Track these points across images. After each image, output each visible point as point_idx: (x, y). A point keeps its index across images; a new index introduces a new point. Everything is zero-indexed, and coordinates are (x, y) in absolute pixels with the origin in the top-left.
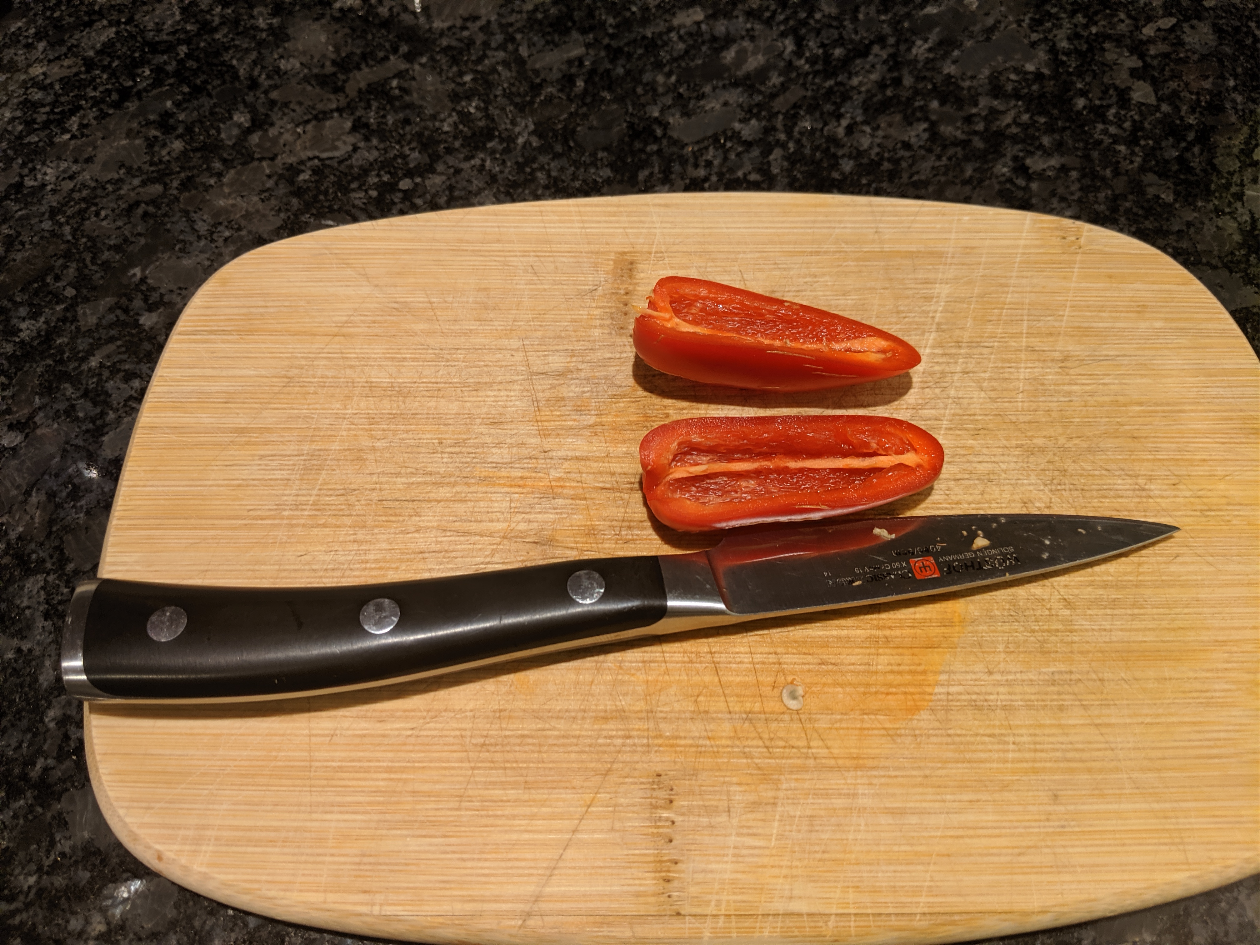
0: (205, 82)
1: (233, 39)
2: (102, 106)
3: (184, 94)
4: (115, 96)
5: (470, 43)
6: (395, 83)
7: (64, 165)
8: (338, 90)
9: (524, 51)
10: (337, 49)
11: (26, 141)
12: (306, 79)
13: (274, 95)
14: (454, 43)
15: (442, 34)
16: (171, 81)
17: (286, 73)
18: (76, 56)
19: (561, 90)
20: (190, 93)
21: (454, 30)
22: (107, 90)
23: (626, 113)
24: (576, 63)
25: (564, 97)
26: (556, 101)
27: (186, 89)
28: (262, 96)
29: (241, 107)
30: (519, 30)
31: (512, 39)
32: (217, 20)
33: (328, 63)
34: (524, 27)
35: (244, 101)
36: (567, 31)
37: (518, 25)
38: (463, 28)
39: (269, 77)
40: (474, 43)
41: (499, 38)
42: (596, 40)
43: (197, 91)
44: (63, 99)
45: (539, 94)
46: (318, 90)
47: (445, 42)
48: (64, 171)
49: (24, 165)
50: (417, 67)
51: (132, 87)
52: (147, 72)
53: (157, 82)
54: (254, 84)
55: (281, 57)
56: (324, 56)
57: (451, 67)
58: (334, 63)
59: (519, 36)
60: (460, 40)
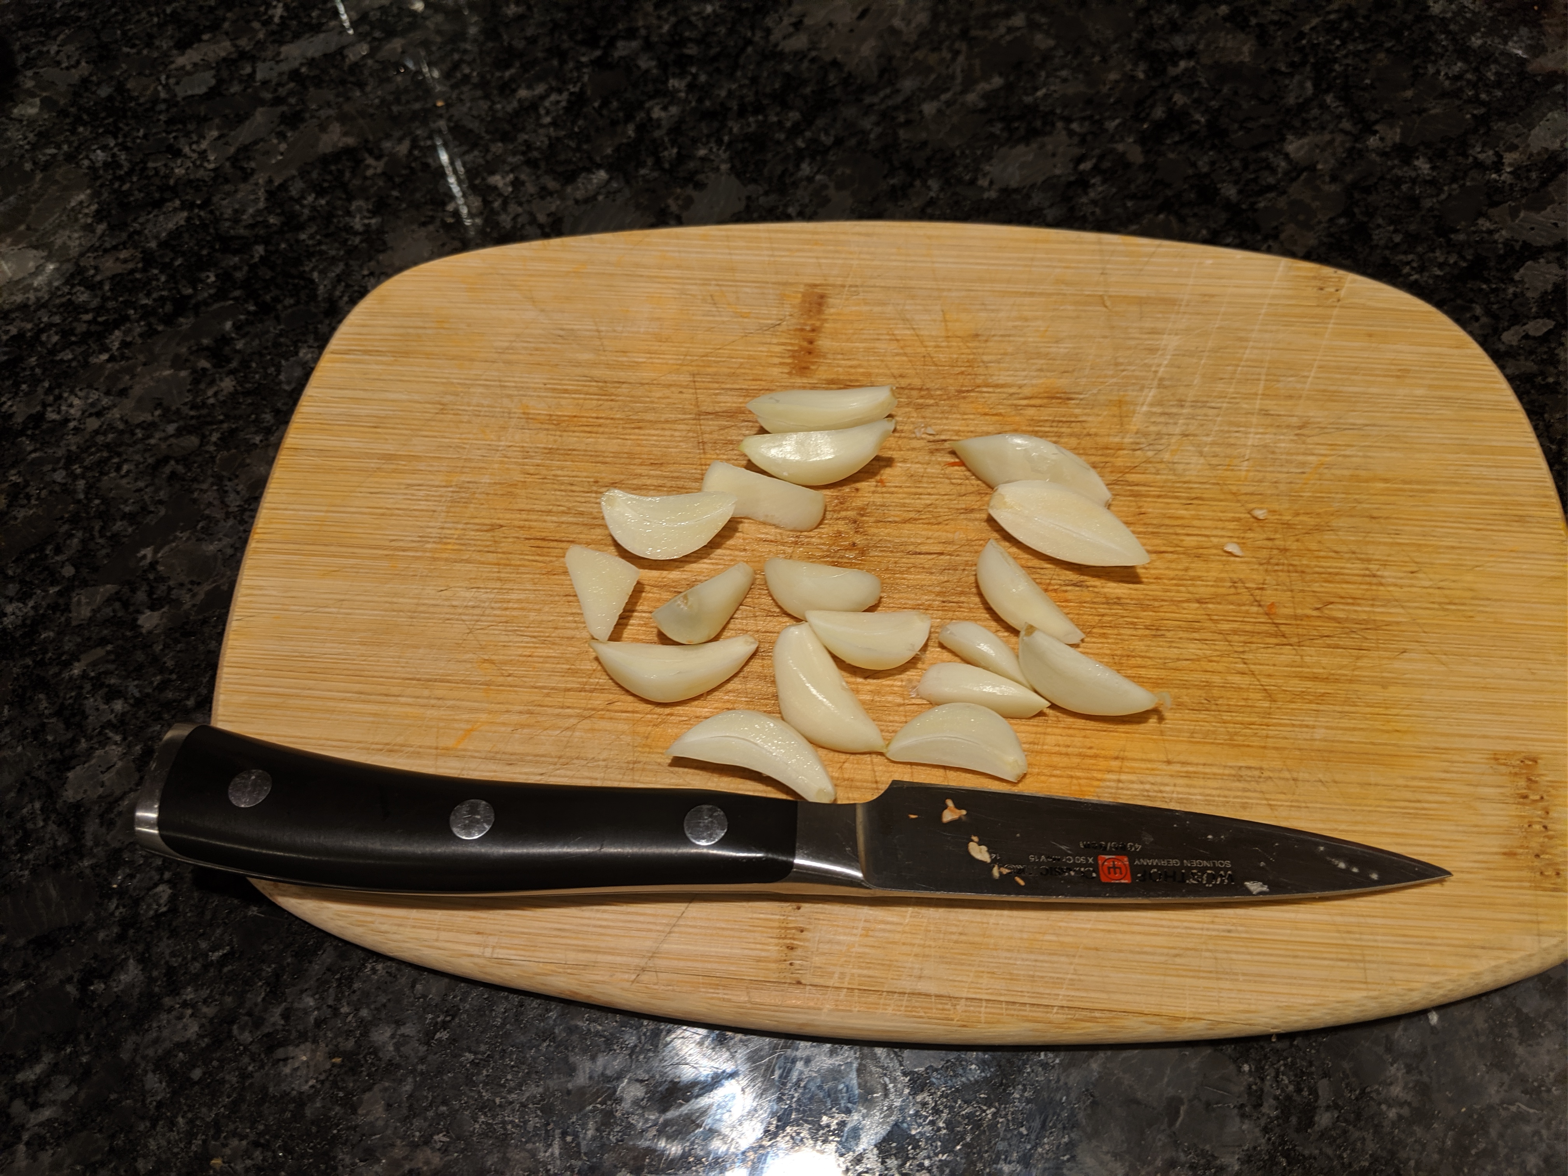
0: (276, 300)
1: (320, 243)
2: (153, 320)
3: (249, 313)
4: (169, 307)
7: (94, 396)
11: (58, 358)
16: (237, 293)
18: (136, 245)
20: (255, 313)
22: (162, 298)
27: (252, 308)
29: (311, 339)
35: (316, 332)
43: (265, 309)
44: (111, 304)
48: (93, 405)
49: (49, 391)
51: (190, 297)
52: (212, 279)
53: (221, 294)
54: (332, 309)
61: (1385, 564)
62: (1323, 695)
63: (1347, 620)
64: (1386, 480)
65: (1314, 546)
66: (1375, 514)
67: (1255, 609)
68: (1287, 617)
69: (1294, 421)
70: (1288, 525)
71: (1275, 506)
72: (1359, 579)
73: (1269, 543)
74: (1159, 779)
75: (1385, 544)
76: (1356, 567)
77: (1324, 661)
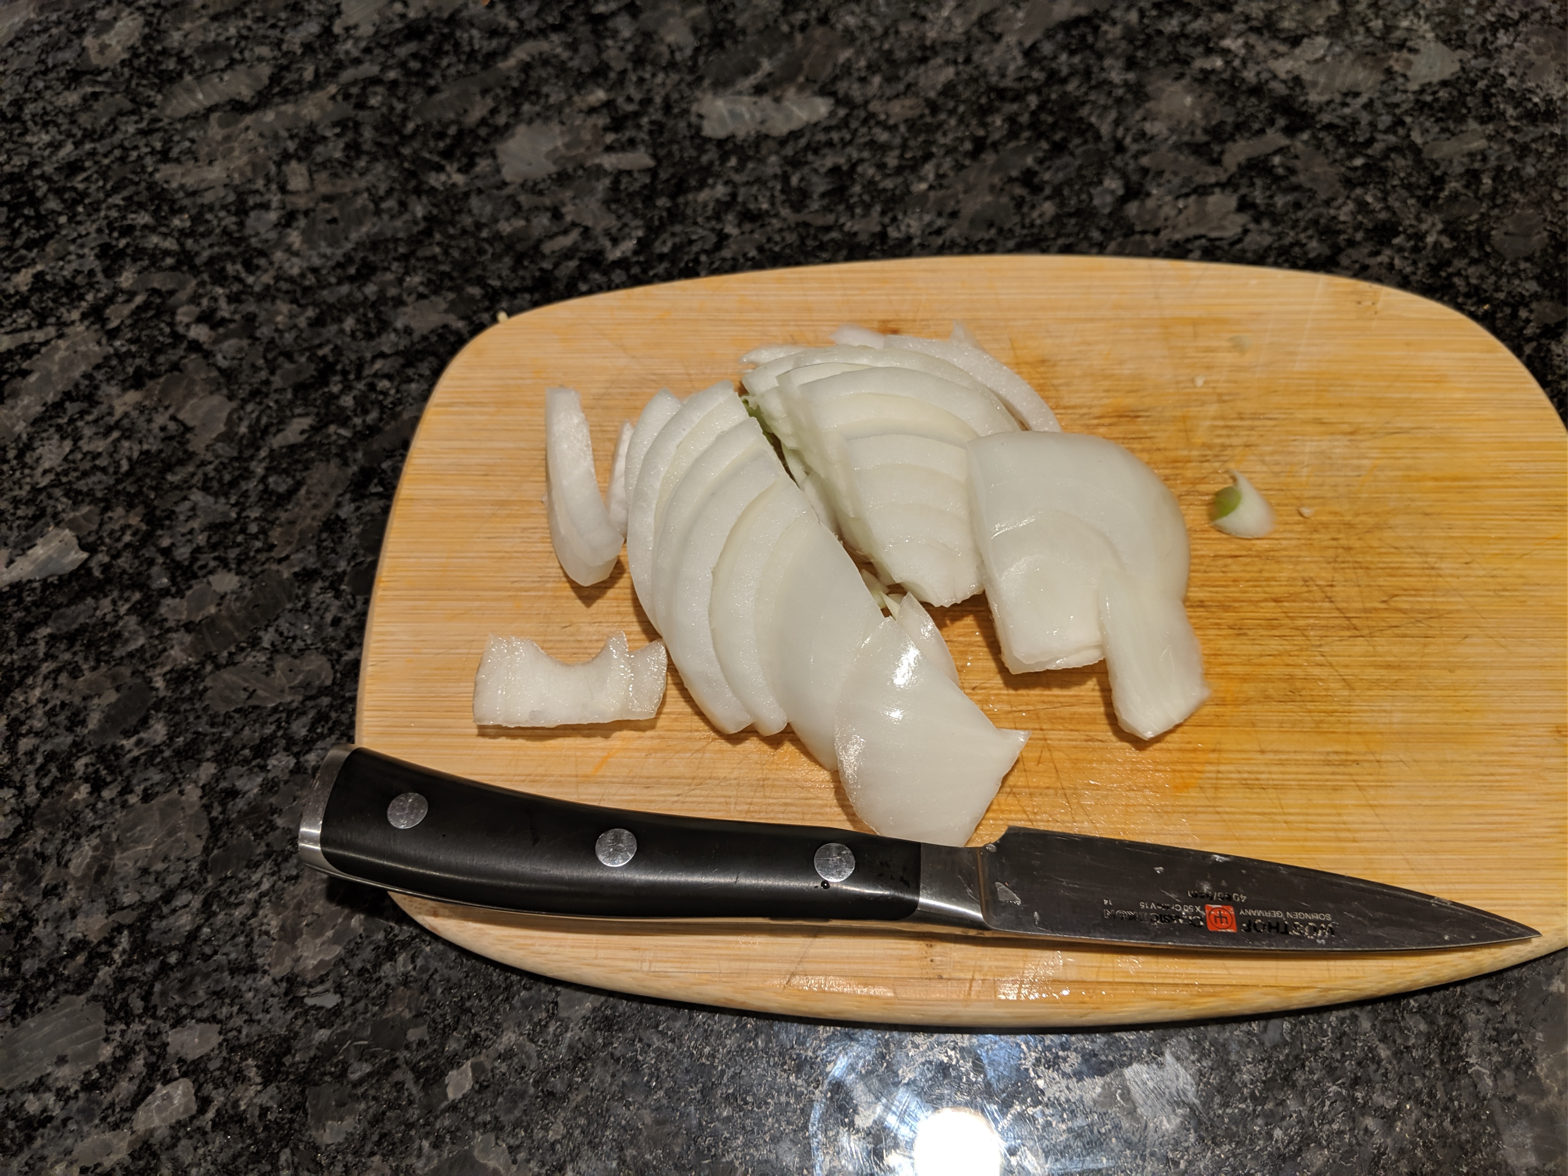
0: (1065, 140)
1: (1086, 94)
2: (957, 156)
3: (1044, 150)
4: (968, 146)
5: (1355, 123)
6: (1277, 160)
8: (1216, 162)
9: (1417, 137)
10: (1206, 115)
12: (1178, 147)
13: (1145, 161)
14: (1337, 121)
15: (1320, 110)
16: (1028, 134)
17: (1152, 138)
18: (917, 95)
19: (1467, 186)
20: (1050, 151)
21: (1332, 106)
22: (958, 138)
23: (1545, 220)
24: (1479, 157)
25: (1471, 194)
26: (1463, 198)
27: (1045, 146)
28: (1132, 162)
29: (1110, 171)
30: (1406, 112)
31: (1400, 122)
32: (1065, 71)
33: (1199, 132)
34: (1413, 109)
35: (1113, 166)
36: (1462, 119)
37: (1405, 107)
38: (1344, 104)
39: (1135, 140)
40: (1359, 123)
41: (1385, 120)
42: (1497, 132)
44: (911, 143)
45: (1442, 189)
46: (1192, 159)
47: (1326, 118)
50: (1299, 145)
51: (985, 137)
52: (999, 122)
53: (1013, 134)
54: (1120, 148)
55: (1144, 119)
56: (1192, 122)
57: (1337, 148)
58: (1206, 131)
59: (1408, 120)
60: (1343, 118)
61: (1441, 557)
62: (1397, 681)
63: (1412, 610)
64: (1436, 479)
65: (1375, 543)
66: (1428, 510)
67: (1327, 605)
68: (1357, 610)
69: (1346, 428)
70: (1350, 526)
71: (1336, 508)
72: (1419, 572)
73: (1334, 543)
74: (1255, 769)
75: (1440, 538)
76: (1414, 561)
77: (1395, 649)
